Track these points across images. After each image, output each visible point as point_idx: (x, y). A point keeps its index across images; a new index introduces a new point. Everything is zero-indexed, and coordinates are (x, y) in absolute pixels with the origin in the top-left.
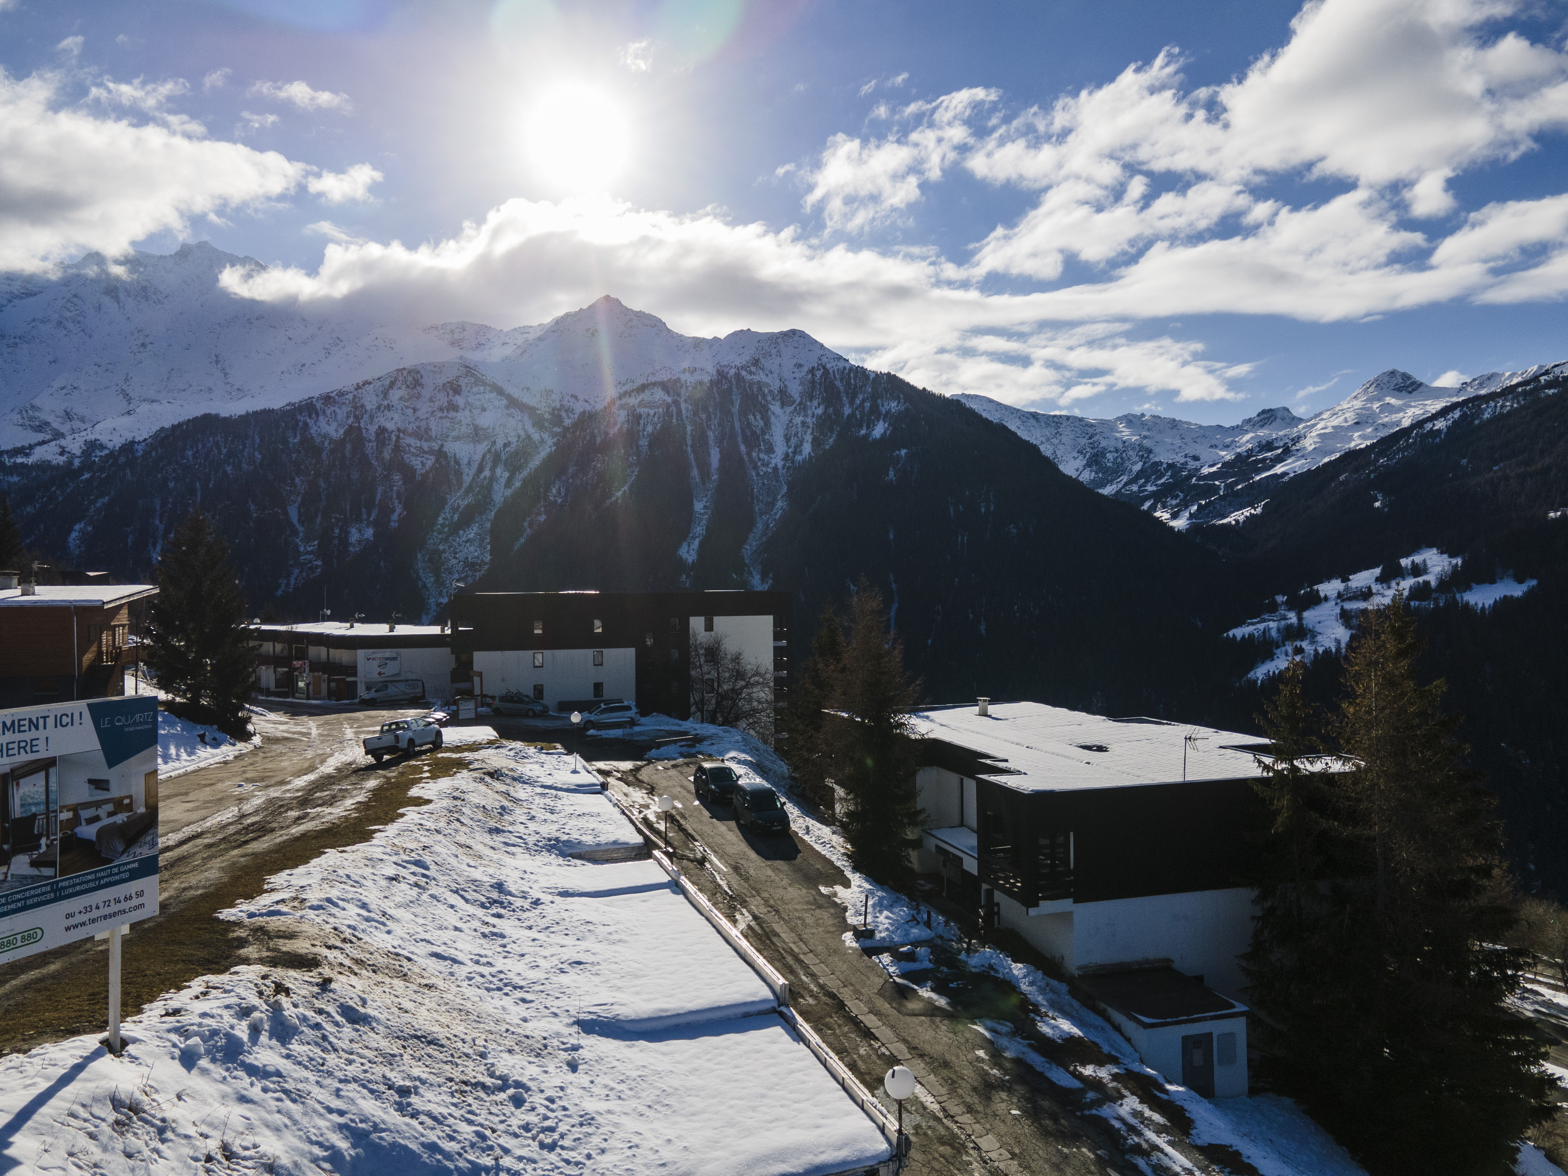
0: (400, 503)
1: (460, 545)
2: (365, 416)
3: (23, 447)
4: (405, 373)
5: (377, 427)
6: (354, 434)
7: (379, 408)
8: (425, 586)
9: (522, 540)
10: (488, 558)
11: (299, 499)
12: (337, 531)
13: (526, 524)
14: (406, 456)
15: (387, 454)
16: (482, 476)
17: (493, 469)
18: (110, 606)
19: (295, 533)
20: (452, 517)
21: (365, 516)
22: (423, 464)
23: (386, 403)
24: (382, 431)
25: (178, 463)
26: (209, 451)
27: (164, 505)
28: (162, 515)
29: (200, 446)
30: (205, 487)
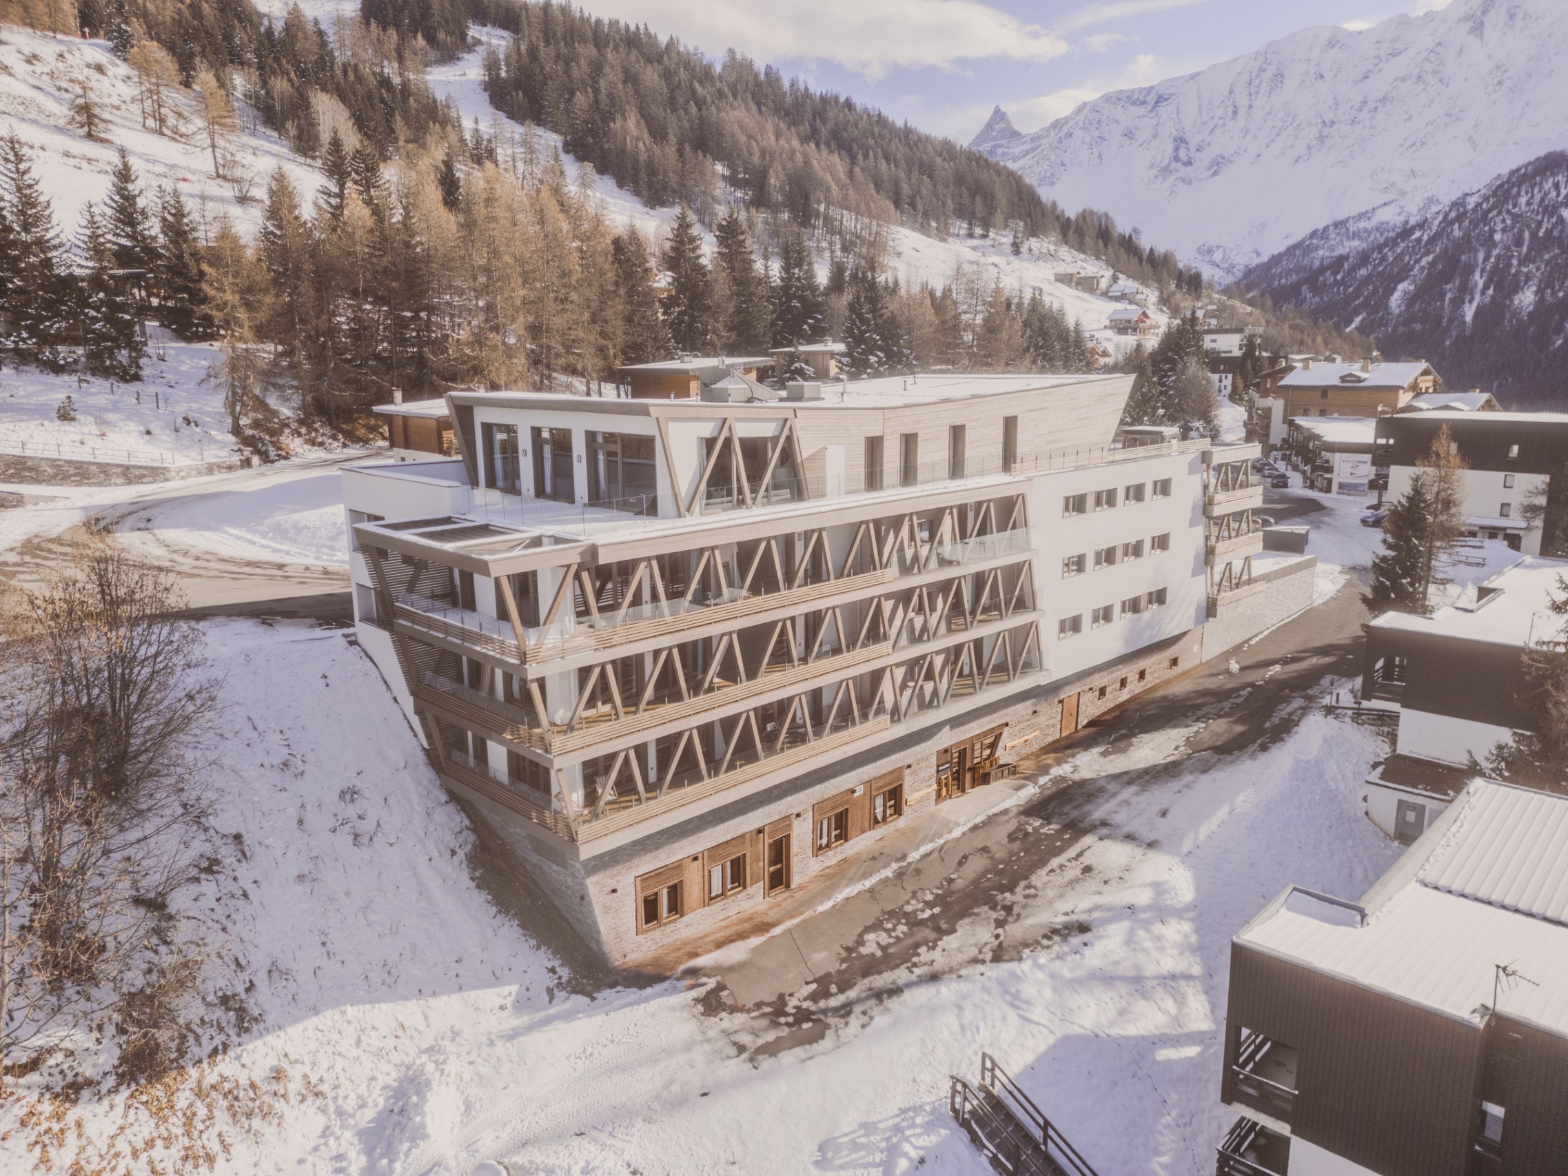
25: (1508, 212)
26: (1546, 194)
27: (1487, 259)
28: (1483, 270)
29: (1536, 191)
30: (1534, 235)
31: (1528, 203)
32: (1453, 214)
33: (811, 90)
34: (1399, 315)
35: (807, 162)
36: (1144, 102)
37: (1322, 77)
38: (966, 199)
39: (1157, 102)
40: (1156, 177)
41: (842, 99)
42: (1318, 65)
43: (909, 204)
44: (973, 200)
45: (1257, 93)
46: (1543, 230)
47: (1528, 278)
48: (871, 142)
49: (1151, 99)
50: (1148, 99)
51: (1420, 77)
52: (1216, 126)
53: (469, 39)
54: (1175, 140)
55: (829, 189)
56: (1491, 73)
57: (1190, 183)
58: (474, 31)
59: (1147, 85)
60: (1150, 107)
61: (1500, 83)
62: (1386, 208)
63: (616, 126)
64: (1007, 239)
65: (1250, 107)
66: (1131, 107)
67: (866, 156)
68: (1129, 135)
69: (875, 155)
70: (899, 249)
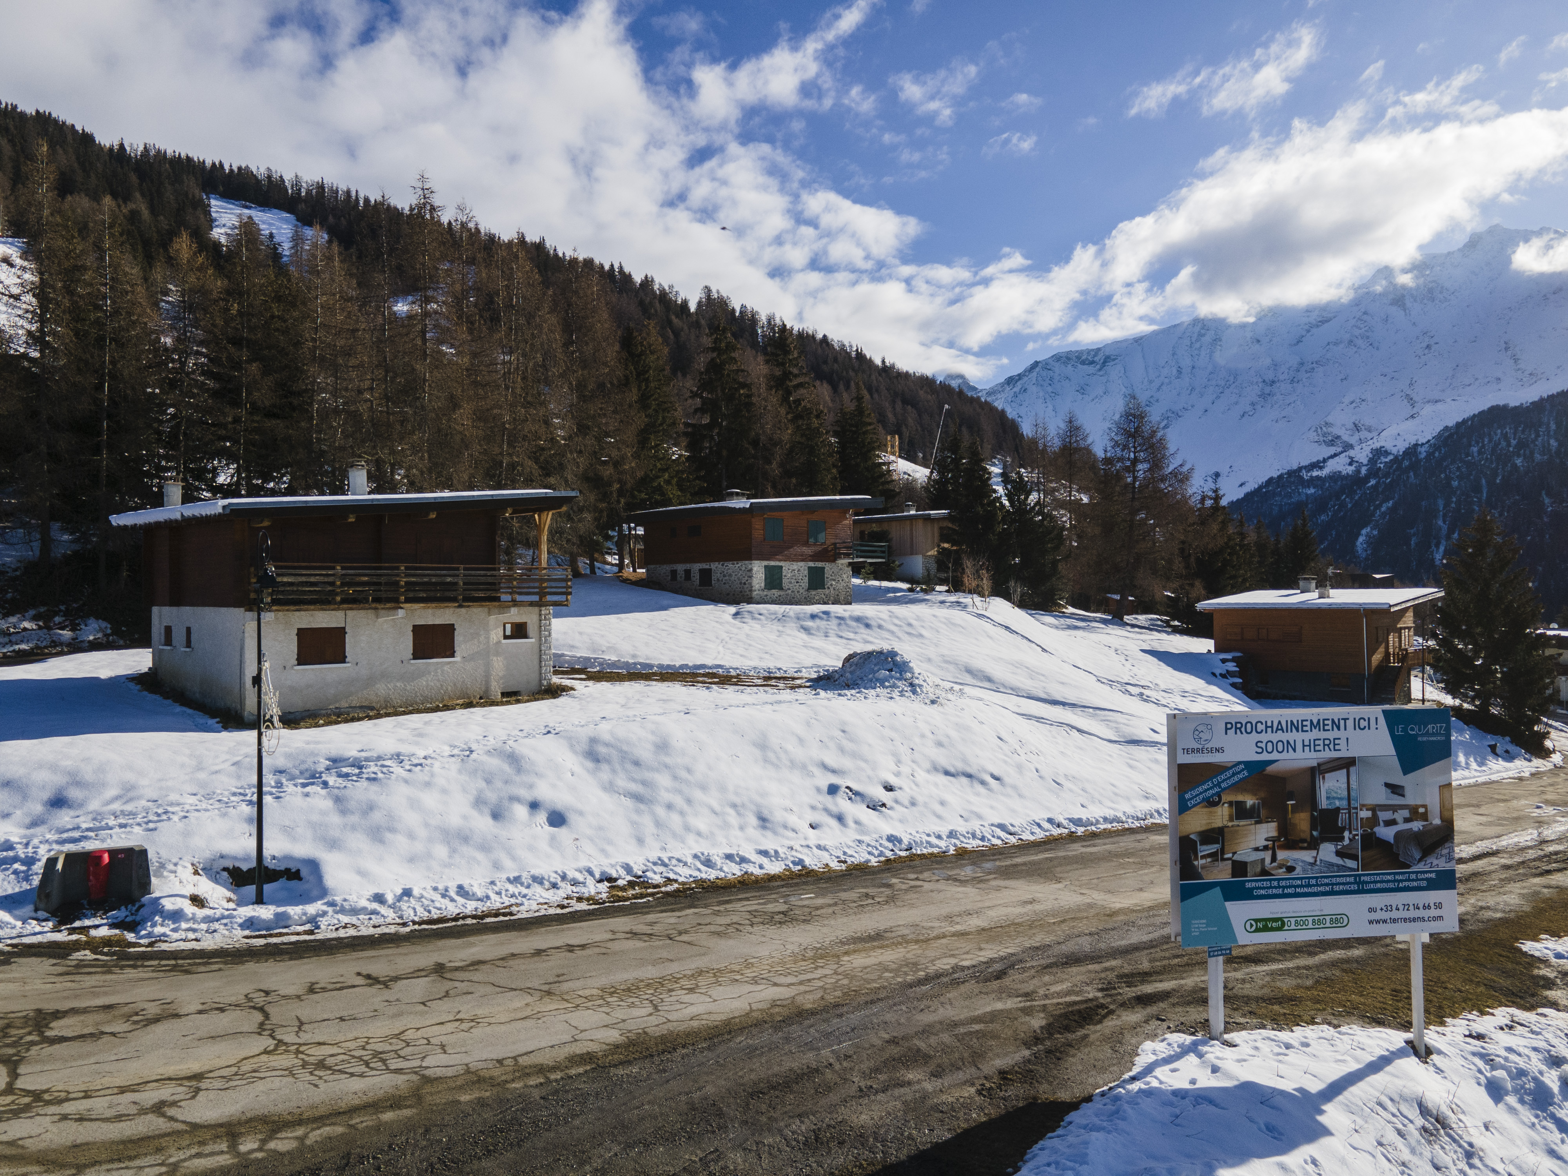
3: (1318, 462)
18: (1396, 608)
25: (1462, 461)
26: (1497, 444)
27: (1447, 505)
28: (1445, 516)
30: (1491, 483)
31: (1480, 452)
32: (1407, 463)
34: (1366, 559)
36: (1092, 362)
39: (1105, 363)
45: (1199, 354)
46: (1499, 477)
49: (1100, 359)
50: (1096, 359)
52: (1162, 384)
56: (1418, 338)
59: (1096, 346)
60: (1098, 367)
61: (1428, 347)
62: (1337, 459)
66: (1080, 366)
68: (1081, 390)
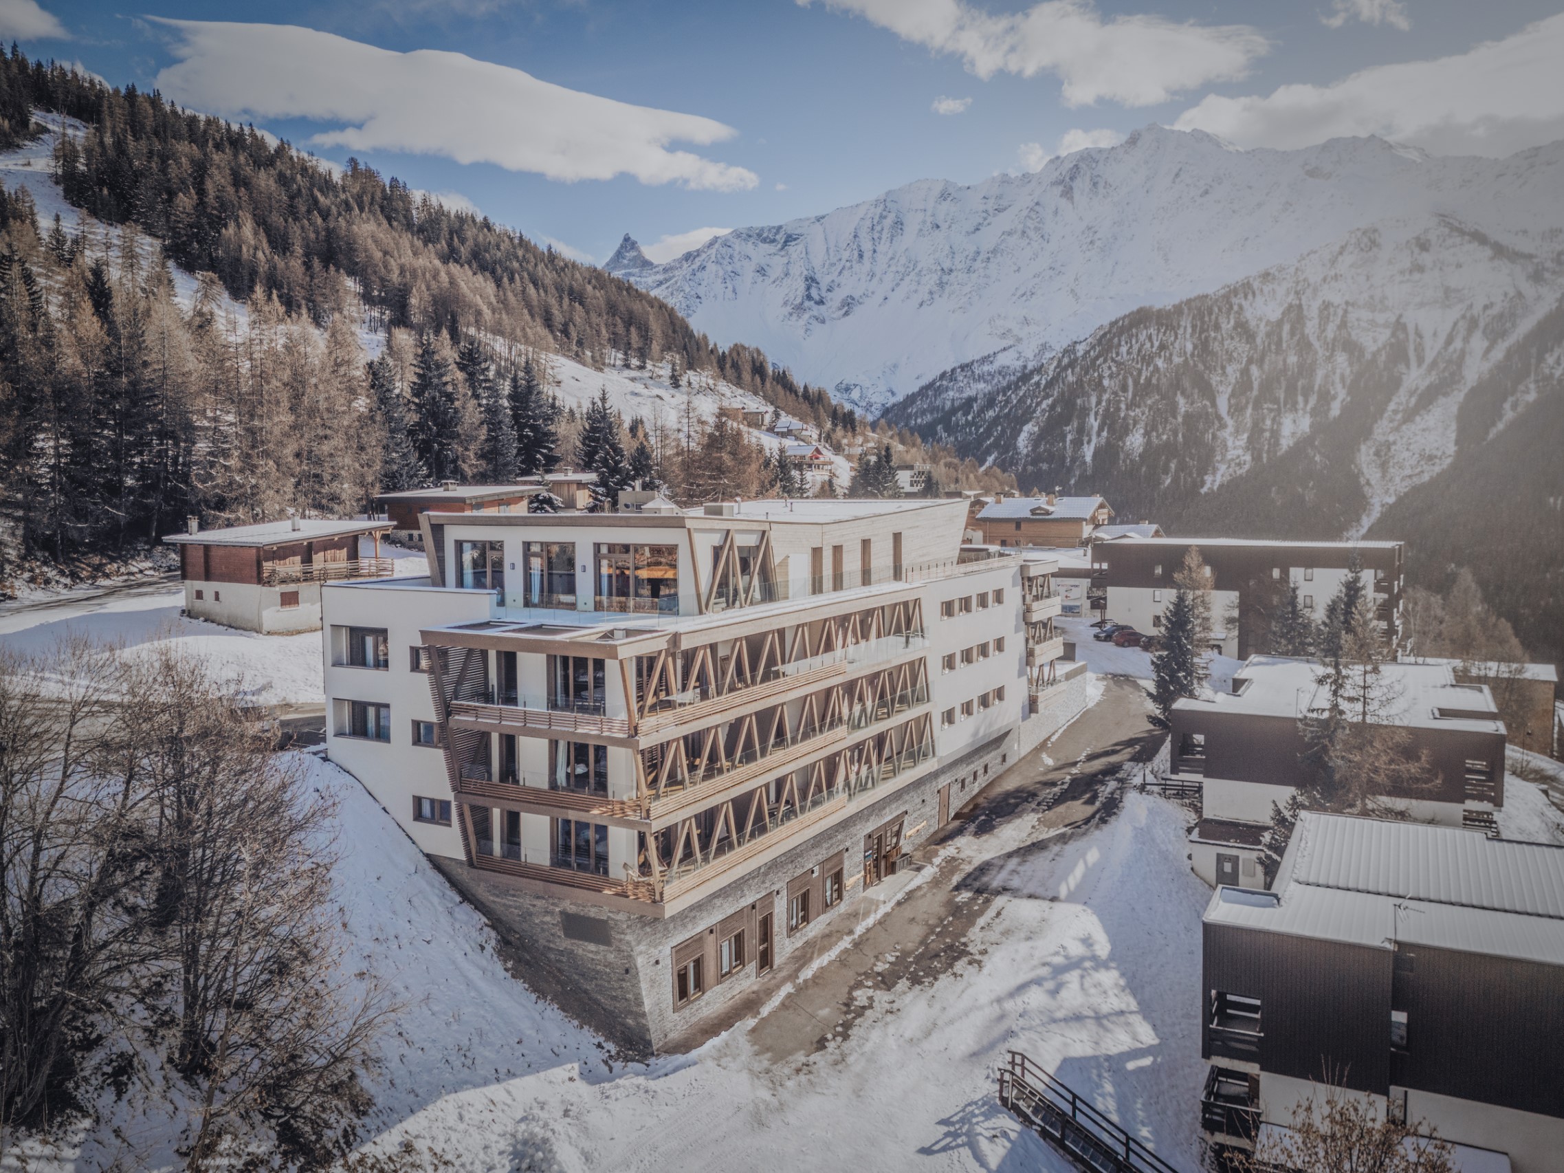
0: (1344, 387)
1: (1415, 435)
2: (1309, 292)
4: (1359, 234)
5: (1320, 301)
6: (1295, 314)
7: (1324, 280)
8: (1368, 483)
9: (1501, 426)
10: (1452, 449)
11: (1230, 390)
12: (1268, 422)
13: (1507, 406)
14: (1353, 333)
15: (1330, 333)
16: (1451, 349)
17: (1466, 340)
19: (1223, 426)
20: (1408, 402)
21: (1301, 405)
22: (1375, 340)
23: (1332, 273)
24: (1326, 306)
25: (1113, 360)
26: (1142, 345)
27: (1099, 403)
28: (1096, 414)
29: (1134, 341)
30: (1136, 383)
31: (1129, 353)
32: (1066, 361)
33: (446, 208)
34: (1027, 455)
35: (452, 282)
36: (773, 241)
37: (938, 227)
38: (620, 329)
39: (786, 242)
40: (791, 314)
41: (479, 219)
42: (933, 215)
43: (562, 332)
44: (628, 331)
45: (880, 238)
46: (1143, 378)
47: (1135, 423)
48: (516, 265)
49: (781, 238)
50: (778, 237)
51: (1024, 232)
52: (843, 268)
53: (32, 127)
54: (807, 280)
55: (479, 313)
56: (1083, 233)
57: (823, 322)
58: (37, 117)
59: (776, 224)
60: (779, 246)
61: (1091, 242)
62: (1006, 353)
63: (230, 231)
64: (666, 372)
65: (875, 251)
66: (761, 245)
67: (512, 280)
68: (761, 271)
69: (521, 279)
70: (559, 378)
